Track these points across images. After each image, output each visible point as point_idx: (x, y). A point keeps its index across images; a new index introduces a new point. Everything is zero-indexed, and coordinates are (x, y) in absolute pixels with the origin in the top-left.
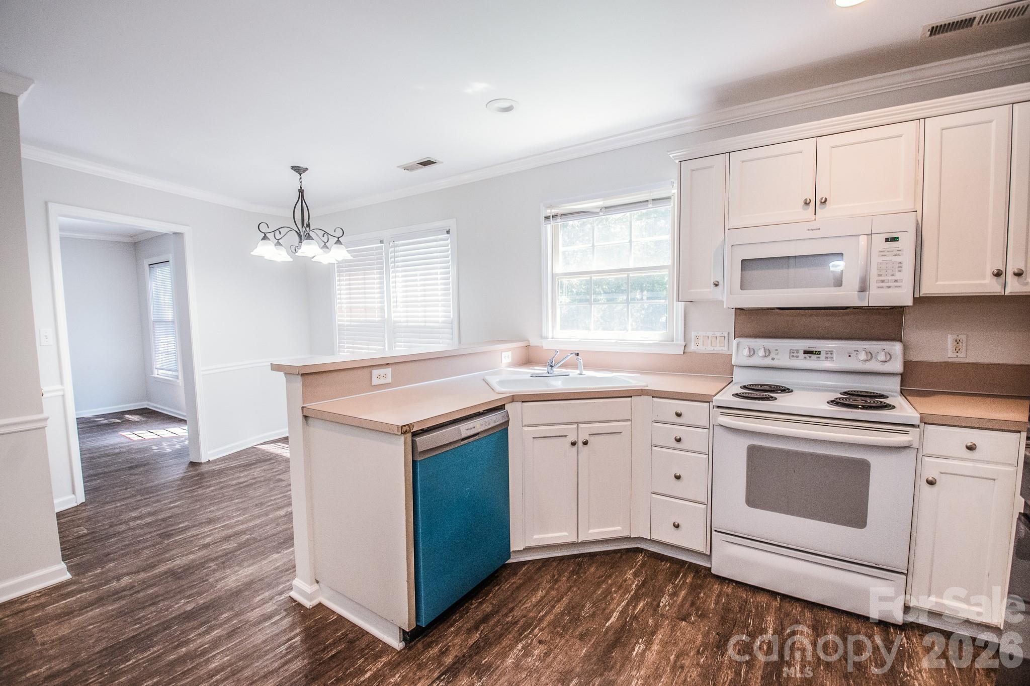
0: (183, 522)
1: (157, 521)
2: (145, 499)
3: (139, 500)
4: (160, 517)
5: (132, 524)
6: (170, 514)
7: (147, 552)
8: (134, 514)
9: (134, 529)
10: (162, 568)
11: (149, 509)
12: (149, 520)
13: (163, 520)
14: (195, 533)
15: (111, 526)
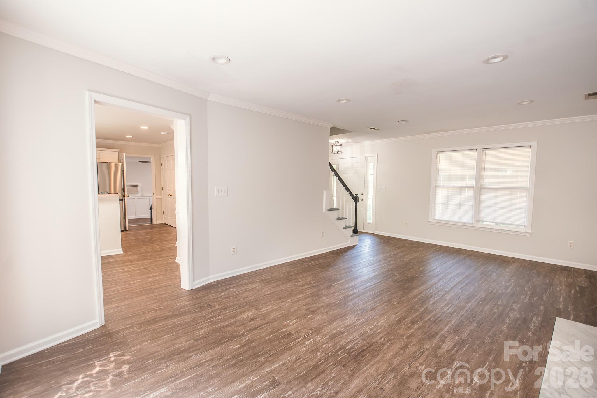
0: (137, 273)
1: (147, 274)
2: (150, 286)
3: (153, 285)
4: (146, 275)
5: (158, 274)
6: (141, 276)
7: (154, 264)
8: (156, 278)
9: (157, 272)
10: (150, 261)
11: (150, 280)
12: (151, 275)
13: (145, 274)
14: (136, 269)
15: (166, 274)
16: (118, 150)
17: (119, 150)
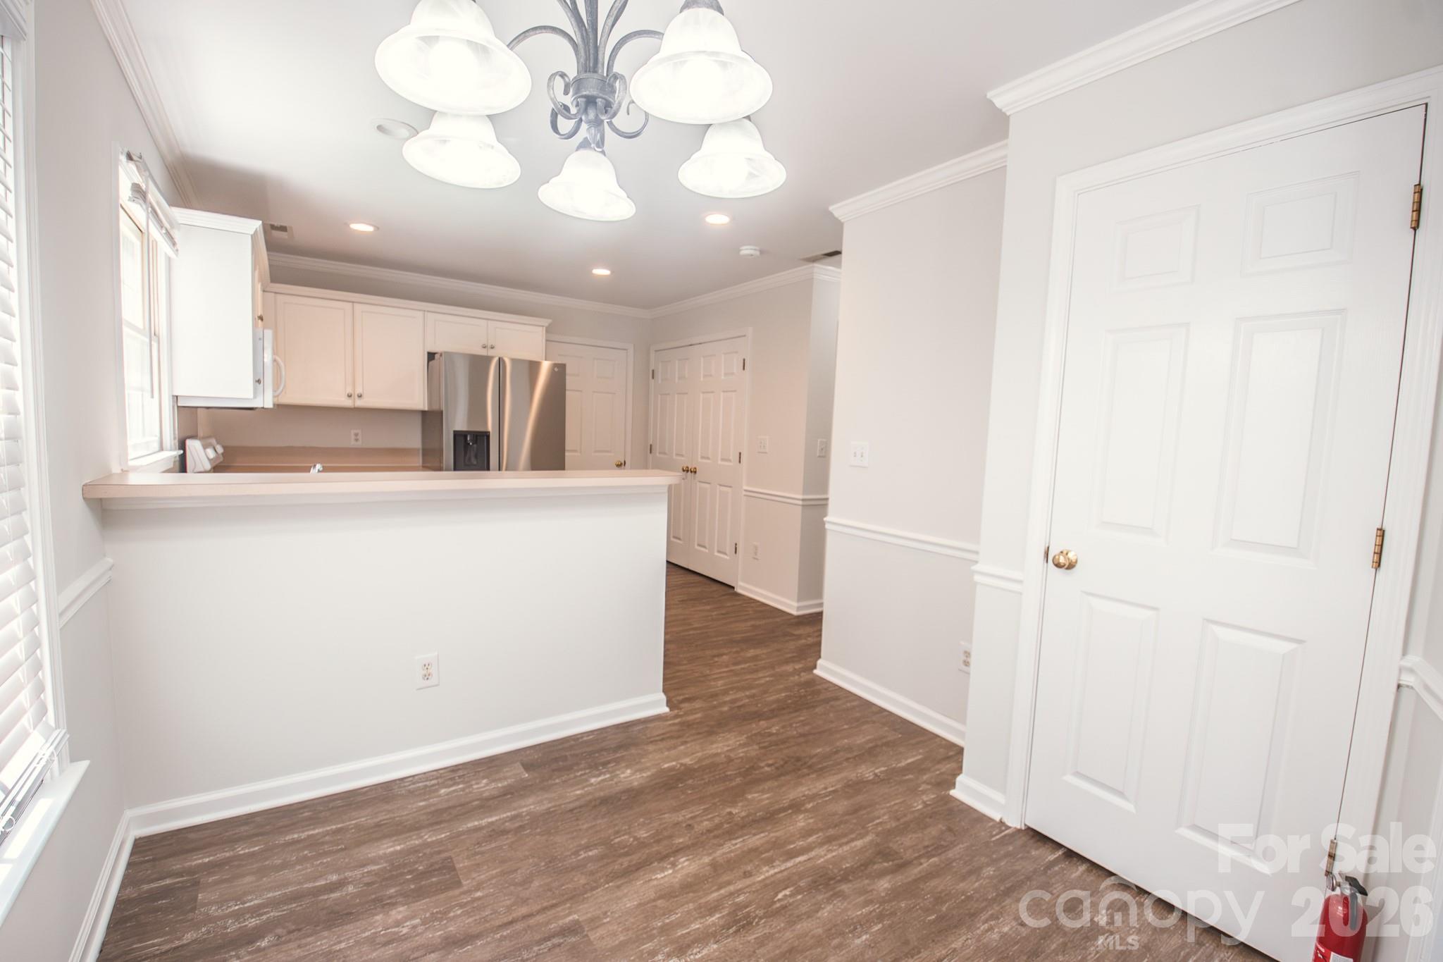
16: (546, 322)
17: (550, 321)
